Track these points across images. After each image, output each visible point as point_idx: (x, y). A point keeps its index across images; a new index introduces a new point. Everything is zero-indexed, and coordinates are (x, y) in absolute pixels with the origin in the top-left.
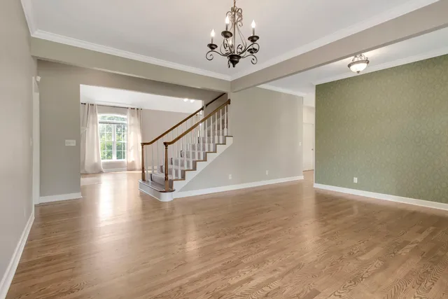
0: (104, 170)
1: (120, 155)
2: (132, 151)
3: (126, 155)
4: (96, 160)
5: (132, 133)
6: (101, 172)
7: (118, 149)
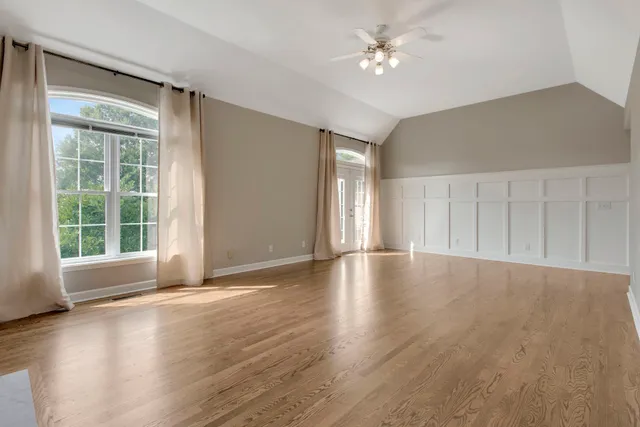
0: (68, 299)
1: (131, 238)
2: (175, 223)
3: (152, 238)
4: (37, 264)
5: (174, 165)
6: (59, 311)
7: (124, 219)
